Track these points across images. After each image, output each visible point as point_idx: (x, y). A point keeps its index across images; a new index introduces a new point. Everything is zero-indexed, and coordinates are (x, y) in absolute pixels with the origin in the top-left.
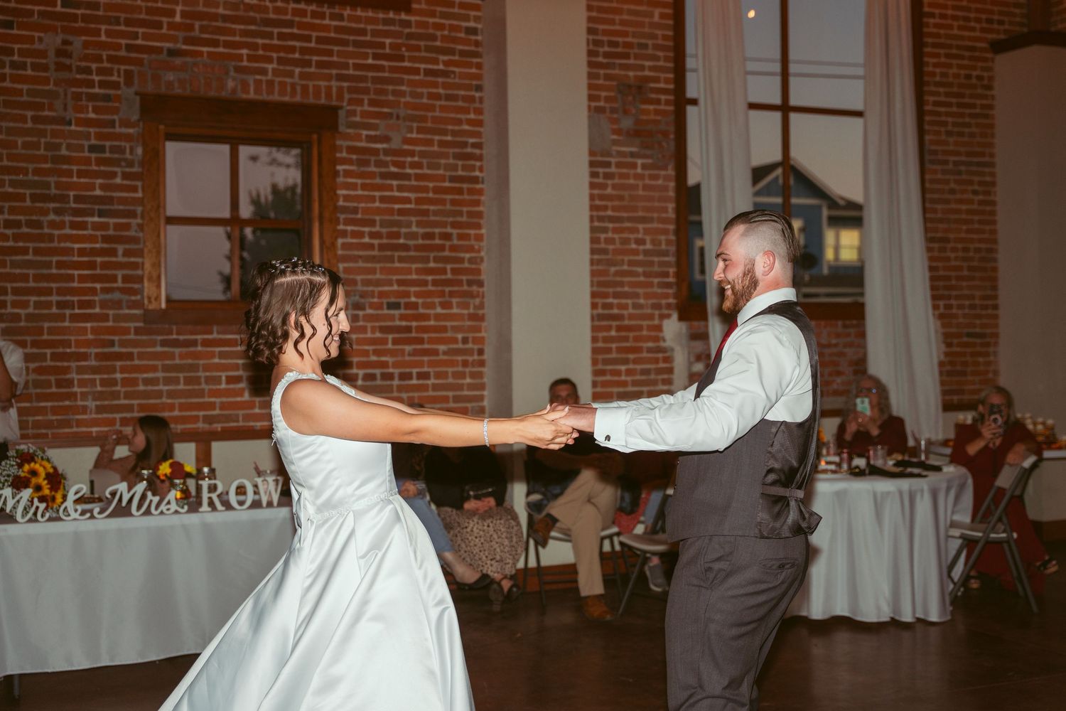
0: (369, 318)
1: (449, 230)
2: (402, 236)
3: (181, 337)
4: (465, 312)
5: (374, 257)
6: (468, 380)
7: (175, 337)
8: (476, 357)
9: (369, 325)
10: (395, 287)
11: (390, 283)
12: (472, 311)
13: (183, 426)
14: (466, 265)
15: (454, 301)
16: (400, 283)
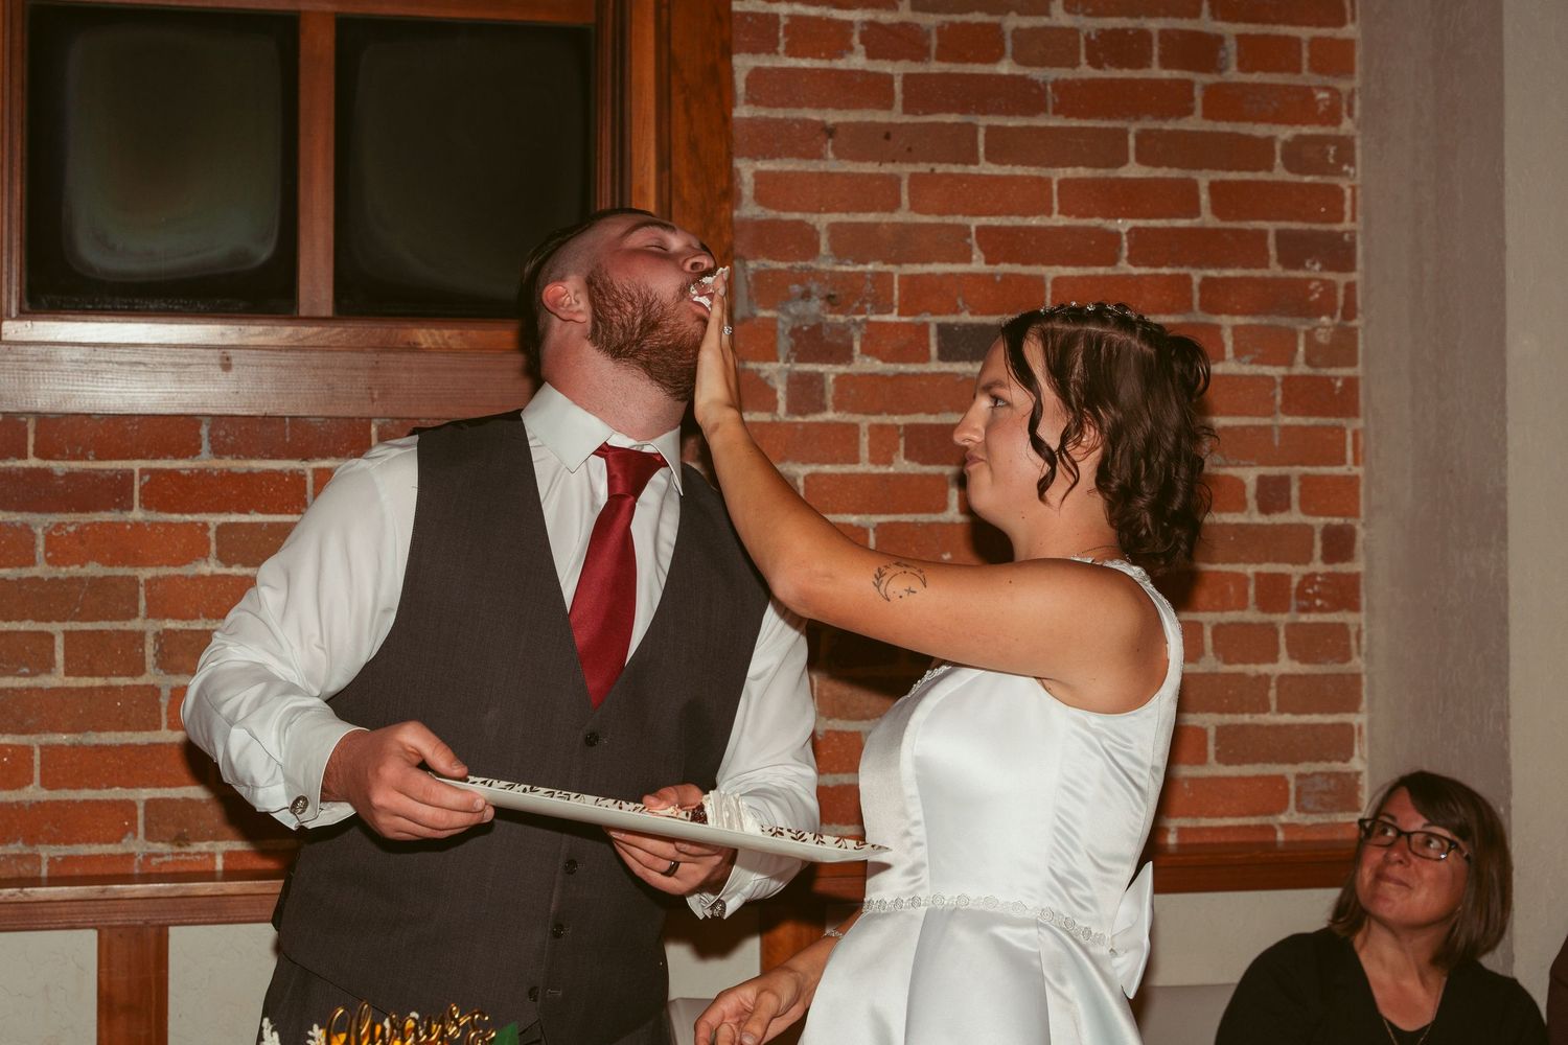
0: (863, 393)
1: (1206, 23)
2: (1009, 45)
3: (59, 466)
4: (1277, 372)
5: (888, 133)
6: (1285, 665)
7: (33, 462)
8: (1318, 566)
9: (865, 421)
10: (978, 265)
11: (954, 245)
12: (1300, 368)
13: (62, 851)
14: (1280, 174)
15: (1226, 321)
16: (999, 244)
